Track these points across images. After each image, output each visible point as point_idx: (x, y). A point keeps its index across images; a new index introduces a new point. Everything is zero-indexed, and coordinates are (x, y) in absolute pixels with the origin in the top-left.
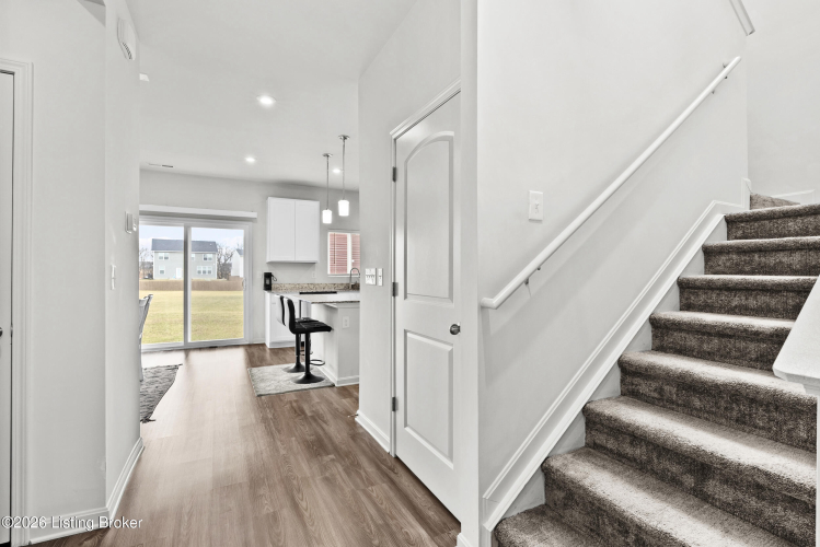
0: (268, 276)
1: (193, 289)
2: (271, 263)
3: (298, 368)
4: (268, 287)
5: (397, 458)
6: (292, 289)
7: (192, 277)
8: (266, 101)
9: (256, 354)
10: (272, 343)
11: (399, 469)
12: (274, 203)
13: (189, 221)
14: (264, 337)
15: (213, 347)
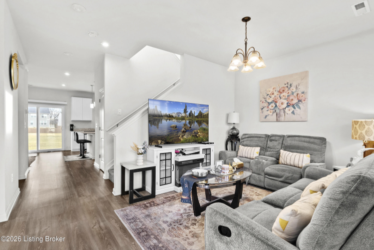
0: (72, 125)
1: (40, 132)
2: (73, 121)
3: (81, 155)
4: (72, 130)
5: (101, 170)
6: (81, 130)
7: (40, 127)
8: (67, 74)
9: (66, 153)
10: (73, 150)
11: (101, 172)
12: (74, 99)
13: (39, 105)
14: (70, 148)
15: (49, 152)
